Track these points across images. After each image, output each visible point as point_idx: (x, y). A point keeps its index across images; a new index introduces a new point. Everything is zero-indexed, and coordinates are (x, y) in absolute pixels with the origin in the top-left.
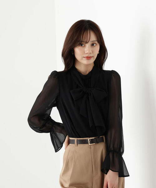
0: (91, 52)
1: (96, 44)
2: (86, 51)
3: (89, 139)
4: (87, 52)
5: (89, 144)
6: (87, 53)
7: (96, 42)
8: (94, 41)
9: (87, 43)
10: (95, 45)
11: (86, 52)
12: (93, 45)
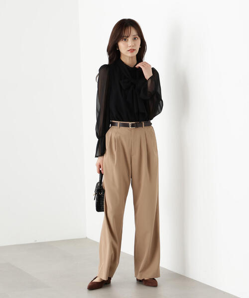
0: (134, 45)
1: (137, 38)
3: (130, 123)
5: (130, 128)
7: (137, 36)
8: (135, 35)
9: (128, 37)
11: (129, 46)
12: (135, 39)
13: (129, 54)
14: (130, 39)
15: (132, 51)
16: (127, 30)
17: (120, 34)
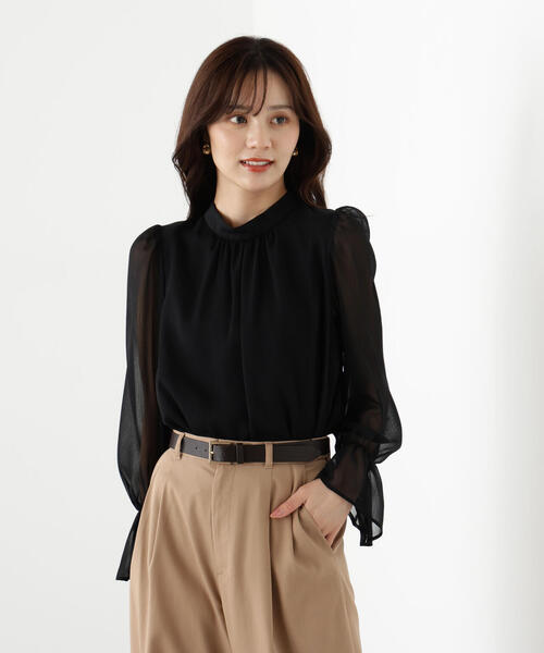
0: (270, 145)
2: (252, 140)
3: (210, 443)
4: (255, 143)
6: (253, 148)
11: (250, 144)
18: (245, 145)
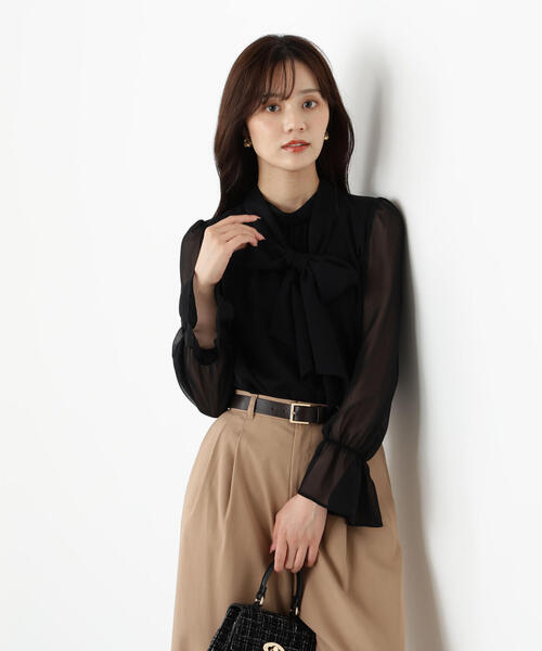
0: (304, 126)
1: (317, 102)
2: (288, 123)
3: (293, 405)
5: (291, 420)
7: (317, 95)
8: (310, 91)
9: (285, 97)
10: (314, 104)
11: (287, 128)
12: (308, 104)
13: (288, 160)
14: (290, 106)
15: (299, 146)
16: (279, 72)
17: (254, 87)
18: (282, 131)
